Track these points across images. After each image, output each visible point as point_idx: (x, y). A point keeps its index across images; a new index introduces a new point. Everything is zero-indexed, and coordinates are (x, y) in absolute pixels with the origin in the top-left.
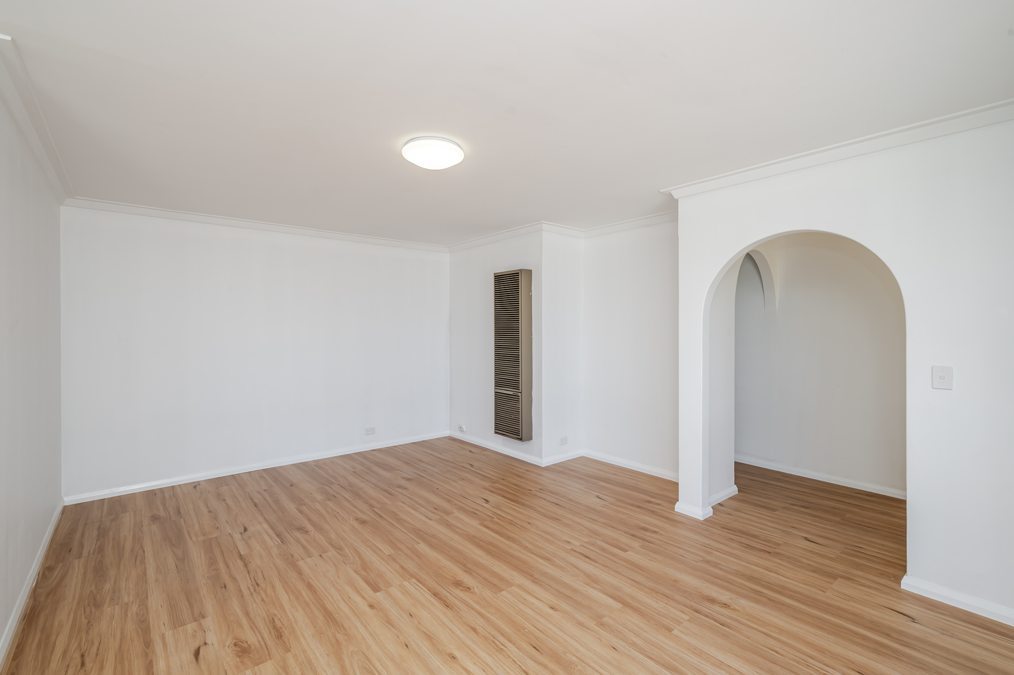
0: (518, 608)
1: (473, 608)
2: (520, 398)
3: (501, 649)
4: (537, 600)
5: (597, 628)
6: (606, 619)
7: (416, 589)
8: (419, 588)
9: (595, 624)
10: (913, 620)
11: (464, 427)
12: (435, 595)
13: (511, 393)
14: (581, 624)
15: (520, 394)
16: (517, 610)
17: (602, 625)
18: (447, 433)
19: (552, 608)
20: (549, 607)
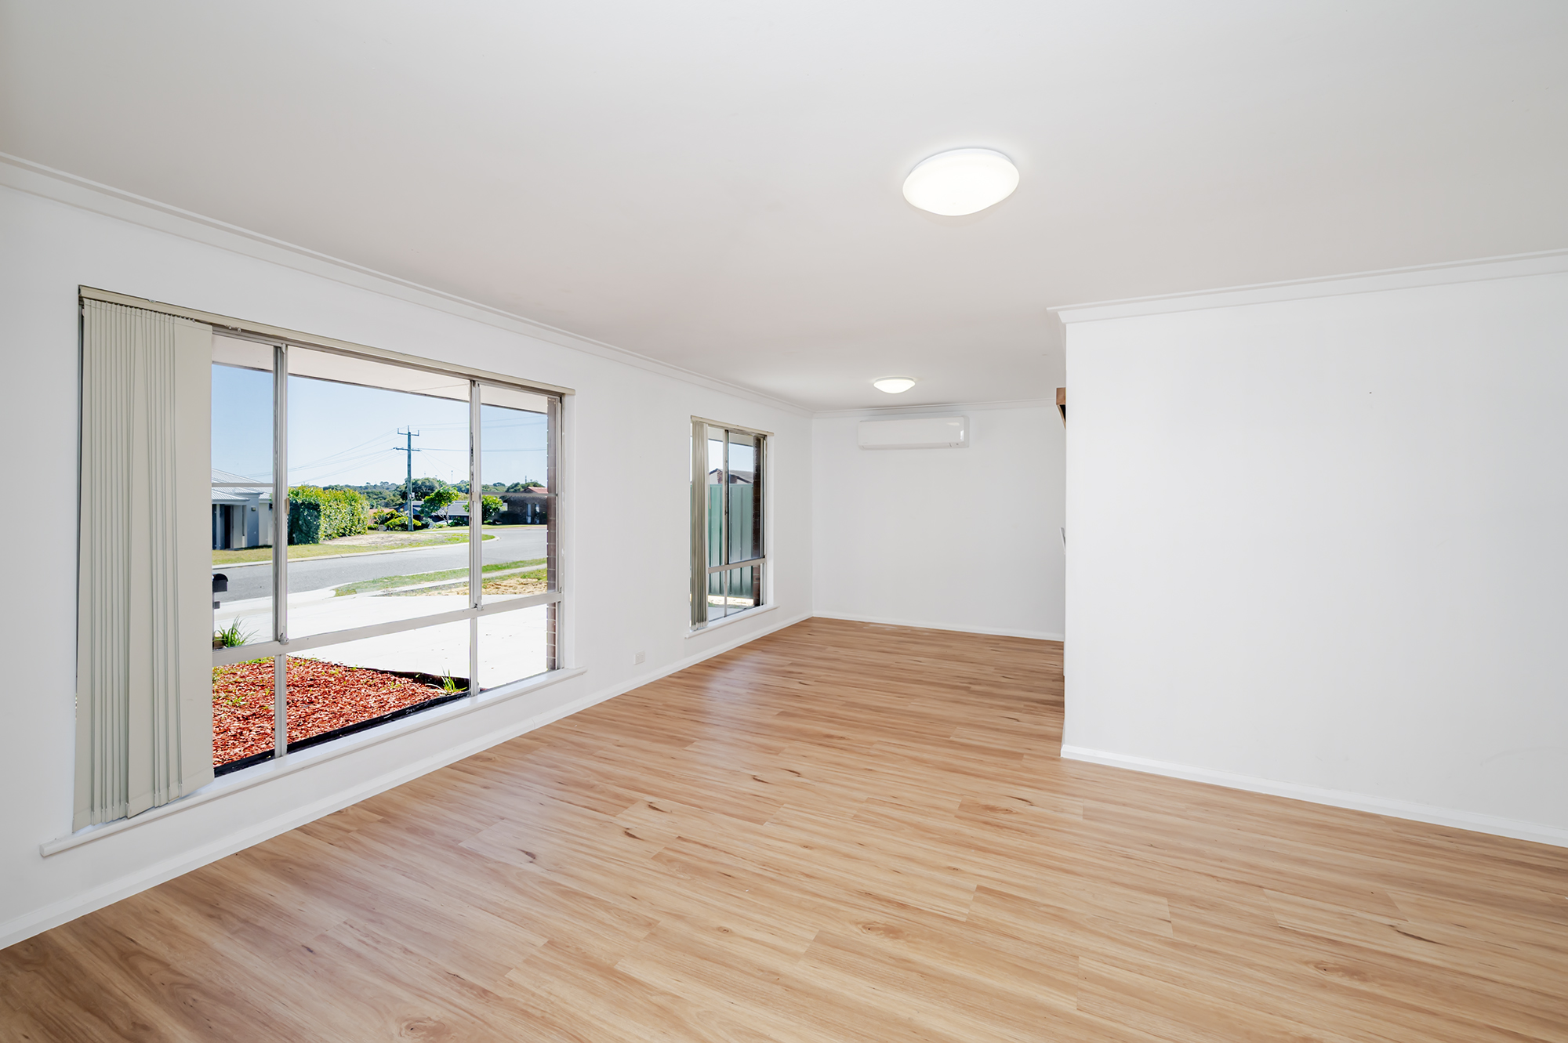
0: (774, 918)
1: (833, 900)
3: (764, 866)
4: (753, 937)
5: (656, 918)
6: (642, 934)
7: (939, 907)
8: (936, 908)
9: (659, 922)
12: (902, 906)
14: (679, 917)
16: (774, 914)
17: (650, 924)
19: (726, 931)
20: (732, 932)
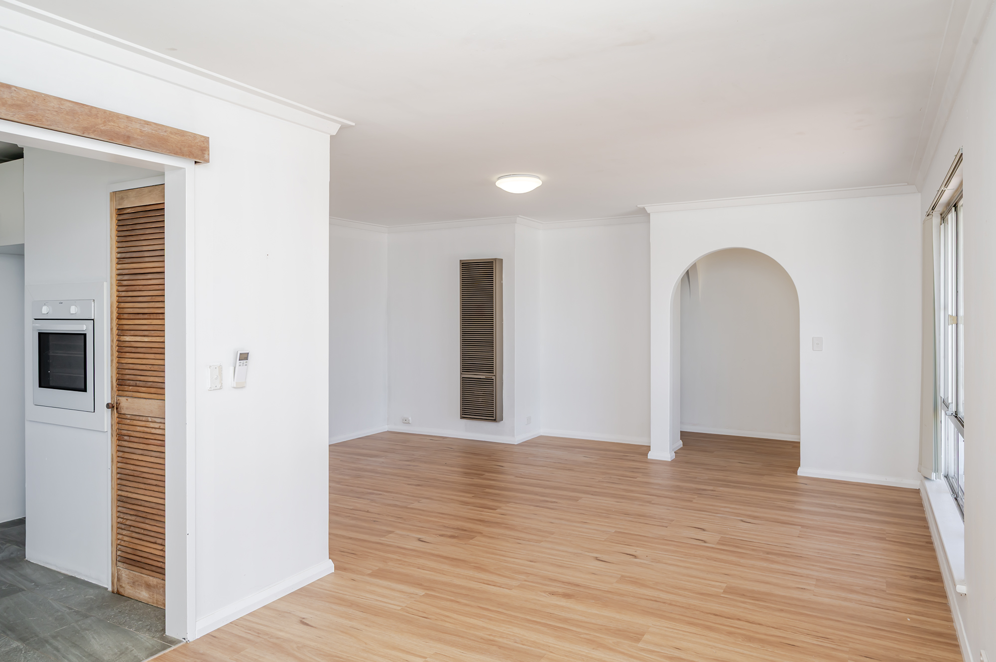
2: (494, 381)
10: (806, 484)
11: (410, 419)
13: (484, 377)
15: (494, 378)
18: (384, 428)
